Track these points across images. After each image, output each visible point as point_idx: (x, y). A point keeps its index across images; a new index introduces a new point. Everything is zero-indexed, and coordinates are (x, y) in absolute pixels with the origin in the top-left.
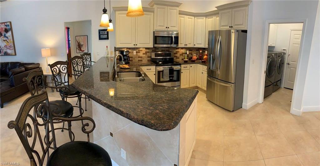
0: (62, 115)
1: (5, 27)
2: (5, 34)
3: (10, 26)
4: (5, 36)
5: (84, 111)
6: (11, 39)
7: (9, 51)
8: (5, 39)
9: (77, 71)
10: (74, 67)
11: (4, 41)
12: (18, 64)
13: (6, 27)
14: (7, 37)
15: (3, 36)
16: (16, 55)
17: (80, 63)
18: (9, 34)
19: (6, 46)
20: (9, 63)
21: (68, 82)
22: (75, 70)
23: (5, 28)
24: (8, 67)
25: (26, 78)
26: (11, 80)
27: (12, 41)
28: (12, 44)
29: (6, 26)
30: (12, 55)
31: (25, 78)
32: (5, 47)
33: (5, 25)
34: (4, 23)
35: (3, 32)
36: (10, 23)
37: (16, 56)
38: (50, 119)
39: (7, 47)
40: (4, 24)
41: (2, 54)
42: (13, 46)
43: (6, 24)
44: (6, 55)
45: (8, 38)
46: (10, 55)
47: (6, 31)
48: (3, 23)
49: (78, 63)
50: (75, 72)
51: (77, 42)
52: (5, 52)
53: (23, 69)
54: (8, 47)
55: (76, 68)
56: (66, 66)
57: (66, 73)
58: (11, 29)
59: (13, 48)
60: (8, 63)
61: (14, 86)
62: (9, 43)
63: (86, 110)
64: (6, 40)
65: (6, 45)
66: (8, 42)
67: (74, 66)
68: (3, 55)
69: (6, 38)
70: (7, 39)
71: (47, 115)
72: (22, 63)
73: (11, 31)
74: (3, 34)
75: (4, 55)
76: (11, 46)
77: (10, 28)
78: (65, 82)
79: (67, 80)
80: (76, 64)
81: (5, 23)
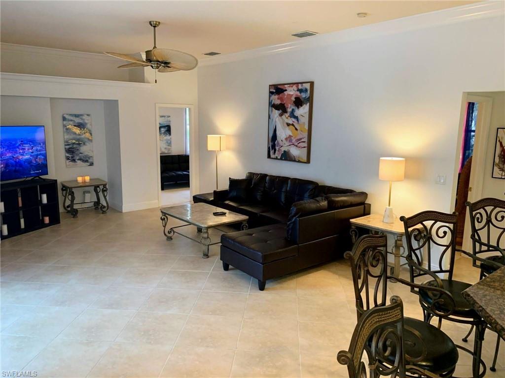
0: (424, 364)
1: (298, 93)
2: (293, 110)
3: (309, 92)
4: (292, 115)
5: (488, 370)
6: (304, 123)
7: (294, 152)
8: (291, 122)
9: (485, 245)
10: (475, 230)
11: (288, 125)
12: (311, 187)
13: (300, 93)
14: (296, 118)
15: (287, 115)
16: (308, 161)
17: (499, 218)
18: (303, 111)
19: (289, 139)
20: (289, 178)
21: (450, 272)
22: (476, 239)
23: (297, 95)
24: (284, 190)
25: (352, 254)
26: (290, 227)
27: (306, 127)
28: (306, 135)
29: (301, 91)
30: (299, 162)
31: (348, 252)
32: (286, 139)
33: (298, 90)
34: (297, 83)
35: (289, 105)
36: (312, 84)
37: (309, 165)
38: (400, 366)
39: (291, 141)
40: (297, 87)
41: (276, 155)
42: (306, 140)
43: (300, 87)
44: (285, 160)
45: (298, 120)
46: (295, 161)
47: (298, 103)
48: (294, 84)
49: (493, 220)
50: (477, 245)
51: (498, 143)
52: (284, 151)
53: (324, 203)
54: (294, 141)
55: (483, 234)
56: (451, 226)
57: (448, 247)
58: (310, 100)
59: (305, 145)
60: (287, 179)
61: (295, 243)
62: (299, 131)
63: (493, 369)
64: (293, 125)
65: (290, 136)
66: (296, 129)
67: (478, 226)
68: (279, 158)
69: (293, 120)
70: (297, 122)
71: (395, 356)
72: (320, 185)
73: (308, 104)
74: (289, 110)
75: (281, 159)
76: (301, 139)
77: (309, 98)
78: (442, 271)
79: (446, 266)
80: (484, 221)
81: (300, 85)
